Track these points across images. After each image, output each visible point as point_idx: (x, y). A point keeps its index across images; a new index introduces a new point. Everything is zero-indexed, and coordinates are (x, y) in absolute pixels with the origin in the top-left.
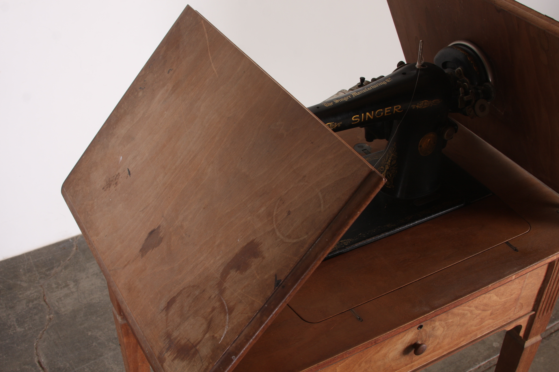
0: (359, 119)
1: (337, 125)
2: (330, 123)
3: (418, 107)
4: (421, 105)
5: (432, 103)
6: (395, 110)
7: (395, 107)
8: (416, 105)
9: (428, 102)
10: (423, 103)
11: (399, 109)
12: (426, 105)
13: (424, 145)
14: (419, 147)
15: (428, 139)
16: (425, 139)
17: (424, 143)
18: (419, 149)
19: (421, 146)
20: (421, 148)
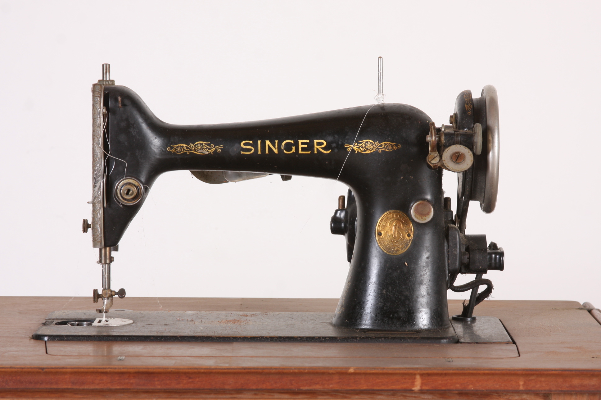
0: (252, 148)
1: (216, 149)
2: (204, 141)
3: (357, 149)
4: (362, 147)
5: (382, 147)
6: (316, 146)
7: (316, 141)
8: (354, 146)
9: (373, 144)
10: (364, 144)
11: (323, 146)
12: (370, 149)
13: (386, 232)
14: (377, 235)
15: (393, 223)
16: (387, 221)
17: (386, 228)
18: (377, 238)
19: (380, 234)
20: (381, 236)
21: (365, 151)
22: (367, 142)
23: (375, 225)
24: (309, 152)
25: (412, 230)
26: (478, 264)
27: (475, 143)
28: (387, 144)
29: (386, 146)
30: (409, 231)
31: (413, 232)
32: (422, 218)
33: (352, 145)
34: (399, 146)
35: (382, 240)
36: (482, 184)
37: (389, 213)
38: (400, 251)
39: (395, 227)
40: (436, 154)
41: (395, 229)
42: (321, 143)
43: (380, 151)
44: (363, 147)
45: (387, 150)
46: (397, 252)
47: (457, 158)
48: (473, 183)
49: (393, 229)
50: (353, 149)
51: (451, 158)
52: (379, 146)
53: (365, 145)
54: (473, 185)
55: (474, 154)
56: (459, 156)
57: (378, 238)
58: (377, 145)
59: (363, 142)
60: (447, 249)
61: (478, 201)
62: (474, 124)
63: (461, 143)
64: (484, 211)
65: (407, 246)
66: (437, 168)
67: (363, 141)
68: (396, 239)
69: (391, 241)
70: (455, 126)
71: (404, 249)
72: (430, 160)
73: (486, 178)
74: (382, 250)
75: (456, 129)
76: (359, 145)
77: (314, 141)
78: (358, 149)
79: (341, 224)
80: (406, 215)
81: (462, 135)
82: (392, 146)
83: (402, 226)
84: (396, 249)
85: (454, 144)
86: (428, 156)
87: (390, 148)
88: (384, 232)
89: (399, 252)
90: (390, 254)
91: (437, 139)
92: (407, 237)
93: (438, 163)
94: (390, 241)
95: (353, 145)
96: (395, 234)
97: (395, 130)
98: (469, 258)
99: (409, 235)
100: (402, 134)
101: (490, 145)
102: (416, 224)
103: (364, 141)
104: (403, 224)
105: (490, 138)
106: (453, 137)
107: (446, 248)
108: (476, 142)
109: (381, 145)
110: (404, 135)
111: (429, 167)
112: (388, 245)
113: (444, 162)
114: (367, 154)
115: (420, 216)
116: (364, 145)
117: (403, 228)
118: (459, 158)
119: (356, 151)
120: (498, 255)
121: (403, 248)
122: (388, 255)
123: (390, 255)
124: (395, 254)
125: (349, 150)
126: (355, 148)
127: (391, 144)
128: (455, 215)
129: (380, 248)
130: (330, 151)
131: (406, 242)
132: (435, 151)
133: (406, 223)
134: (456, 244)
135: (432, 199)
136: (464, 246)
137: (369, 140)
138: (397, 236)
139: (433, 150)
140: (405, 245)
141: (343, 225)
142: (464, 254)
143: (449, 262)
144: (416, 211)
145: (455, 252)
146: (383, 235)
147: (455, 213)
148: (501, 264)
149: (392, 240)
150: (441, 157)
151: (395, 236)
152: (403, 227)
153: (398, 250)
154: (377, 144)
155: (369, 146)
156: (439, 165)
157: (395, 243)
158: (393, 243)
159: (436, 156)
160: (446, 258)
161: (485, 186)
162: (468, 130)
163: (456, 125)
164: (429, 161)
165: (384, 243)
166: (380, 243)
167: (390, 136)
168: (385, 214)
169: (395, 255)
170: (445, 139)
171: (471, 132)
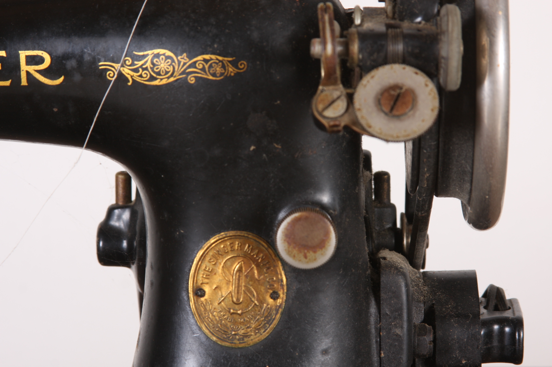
3: (132, 73)
4: (144, 69)
5: (196, 68)
6: (24, 67)
7: (23, 54)
8: (122, 66)
9: (173, 61)
10: (149, 62)
11: (42, 67)
12: (167, 73)
13: (216, 288)
14: (191, 295)
15: (232, 265)
16: (217, 260)
17: (215, 277)
18: (192, 303)
19: (199, 293)
20: (202, 299)
21: (152, 78)
22: (157, 56)
23: (187, 270)
24: (7, 83)
25: (282, 281)
26: (457, 354)
27: (443, 61)
28: (211, 59)
29: (207, 67)
30: (275, 285)
31: (285, 288)
32: (306, 257)
33: (117, 62)
34: (243, 65)
35: (205, 309)
36: (463, 162)
37: (223, 240)
38: (252, 337)
39: (239, 276)
40: (336, 90)
41: (239, 280)
42: (37, 59)
43: (191, 80)
44: (146, 69)
45: (211, 77)
46: (246, 340)
47: (395, 103)
48: (440, 159)
49: (233, 279)
50: (121, 75)
51: (379, 102)
52: (190, 66)
53: (153, 63)
54: (440, 163)
55: (441, 90)
56: (398, 96)
57: (195, 303)
58: (185, 64)
59: (148, 55)
60: (376, 323)
61: (454, 197)
62: (441, 4)
63: (404, 60)
64: (470, 222)
65: (269, 322)
66: (339, 131)
67: (146, 53)
68: (241, 306)
69: (229, 312)
70: (389, 9)
71: (262, 331)
72: (321, 107)
73: (474, 147)
74: (205, 334)
75: (393, 18)
76: (136, 62)
77: (20, 52)
78: (135, 74)
79: (122, 242)
80: (267, 242)
81: (407, 37)
82: (223, 67)
83: (256, 272)
84: (243, 331)
85: (385, 62)
86: (315, 98)
87: (219, 70)
88: (211, 287)
89: (250, 339)
90: (227, 344)
91: (339, 49)
92: (271, 301)
93: (342, 115)
94: (226, 313)
95: (120, 65)
96: (238, 293)
97: (229, 22)
98: (434, 341)
99: (275, 296)
100: (249, 33)
101: (485, 62)
102: (290, 270)
103: (150, 52)
104: (258, 266)
105: (485, 40)
106: (383, 43)
107: (372, 320)
108: (447, 59)
109: (195, 62)
110: (255, 35)
111: (320, 126)
112: (221, 320)
113: (359, 115)
114: (157, 86)
115: (301, 252)
116: (149, 65)
117: (259, 276)
118: (399, 103)
119: (130, 79)
120: (508, 326)
121: (259, 329)
122: (221, 346)
123: (228, 348)
124: (241, 346)
125: (112, 77)
126: (126, 71)
127: (220, 61)
128: (402, 215)
129: (200, 329)
130: (62, 79)
131: (266, 314)
132: (335, 83)
133: (267, 266)
134: (401, 309)
135: (334, 199)
136: (422, 305)
137: (162, 51)
138: (244, 298)
139: (330, 80)
140: (264, 320)
141: (125, 244)
142: (422, 331)
143: (383, 355)
144: (289, 237)
145: (398, 331)
146: (206, 297)
147: (401, 208)
148: (515, 349)
149: (230, 309)
150: (350, 98)
151: (238, 299)
152: (260, 273)
153: (246, 336)
154: (183, 61)
155: (162, 65)
156: (344, 121)
157: (238, 316)
158: (235, 316)
159: (338, 98)
160: (374, 346)
161: (472, 168)
162: (423, 22)
163: (394, 7)
164: (318, 111)
165: (211, 315)
166: (199, 316)
167: (217, 40)
168: (212, 241)
169: (239, 348)
170: (361, 50)
171: (434, 28)
